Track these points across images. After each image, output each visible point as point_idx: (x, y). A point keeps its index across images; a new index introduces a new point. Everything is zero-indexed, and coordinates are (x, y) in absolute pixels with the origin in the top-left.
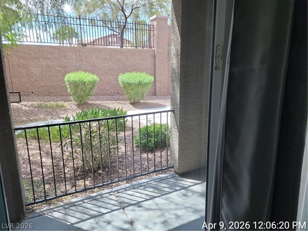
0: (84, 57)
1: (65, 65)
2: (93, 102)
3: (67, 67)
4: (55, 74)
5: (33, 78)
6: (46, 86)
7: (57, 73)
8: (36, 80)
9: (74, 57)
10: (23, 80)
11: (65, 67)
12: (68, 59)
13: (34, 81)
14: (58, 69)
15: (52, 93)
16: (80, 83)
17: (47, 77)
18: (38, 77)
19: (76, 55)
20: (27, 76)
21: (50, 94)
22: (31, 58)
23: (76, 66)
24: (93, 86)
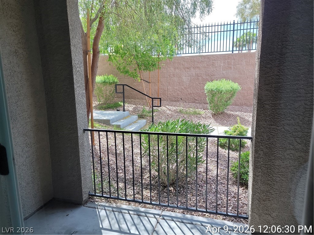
0: (232, 64)
1: (212, 74)
2: (233, 113)
3: (214, 75)
4: (201, 82)
5: (183, 86)
6: (193, 93)
7: (204, 81)
8: (185, 88)
9: (222, 65)
10: (176, 88)
11: (212, 76)
12: (216, 67)
13: (184, 88)
14: (205, 77)
15: (197, 100)
16: (217, 91)
17: (194, 85)
18: (187, 85)
19: (224, 63)
20: (179, 84)
21: (194, 101)
22: (184, 68)
23: (223, 74)
24: (232, 95)
